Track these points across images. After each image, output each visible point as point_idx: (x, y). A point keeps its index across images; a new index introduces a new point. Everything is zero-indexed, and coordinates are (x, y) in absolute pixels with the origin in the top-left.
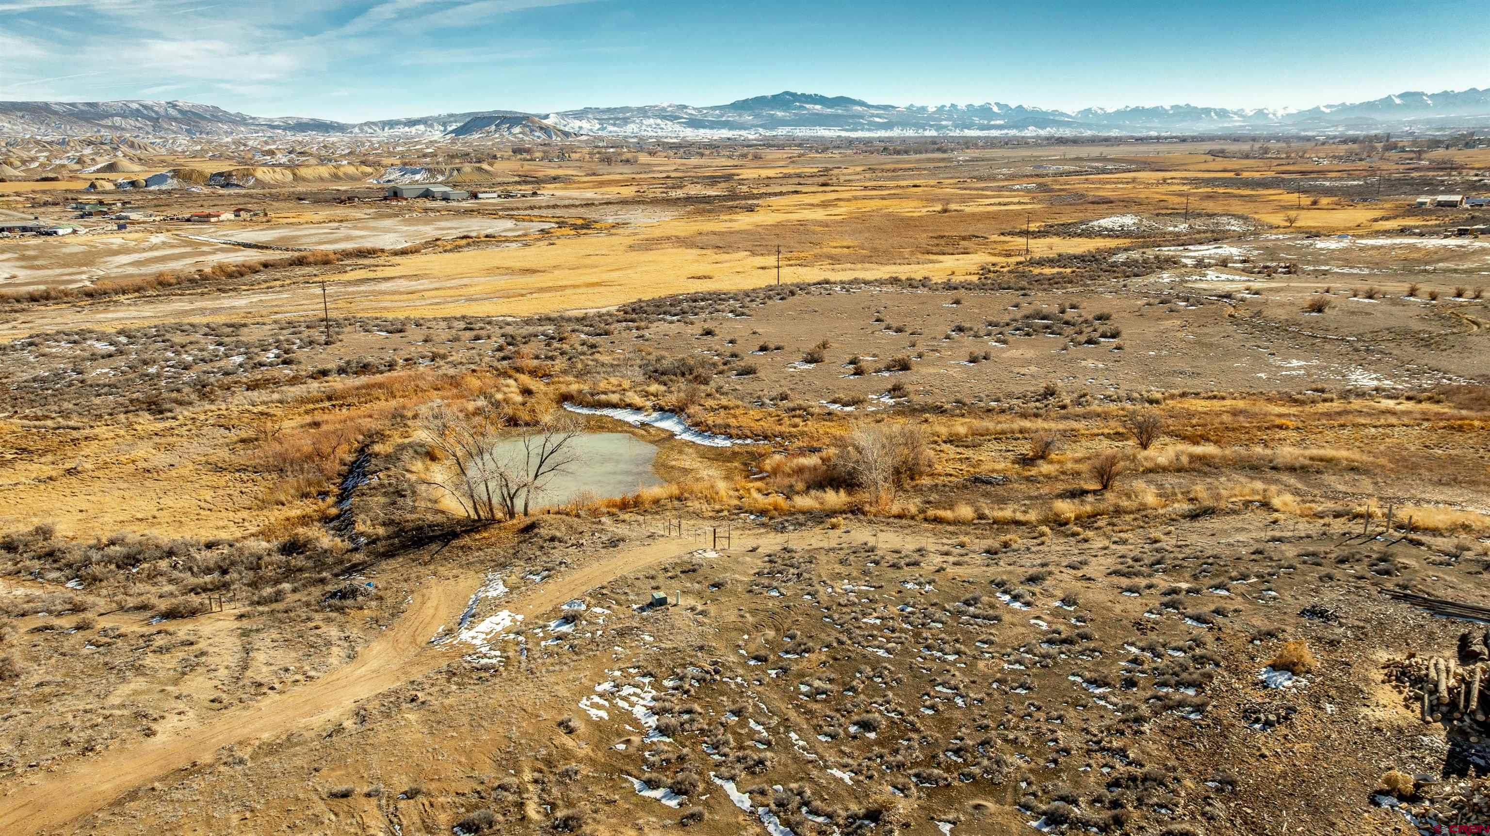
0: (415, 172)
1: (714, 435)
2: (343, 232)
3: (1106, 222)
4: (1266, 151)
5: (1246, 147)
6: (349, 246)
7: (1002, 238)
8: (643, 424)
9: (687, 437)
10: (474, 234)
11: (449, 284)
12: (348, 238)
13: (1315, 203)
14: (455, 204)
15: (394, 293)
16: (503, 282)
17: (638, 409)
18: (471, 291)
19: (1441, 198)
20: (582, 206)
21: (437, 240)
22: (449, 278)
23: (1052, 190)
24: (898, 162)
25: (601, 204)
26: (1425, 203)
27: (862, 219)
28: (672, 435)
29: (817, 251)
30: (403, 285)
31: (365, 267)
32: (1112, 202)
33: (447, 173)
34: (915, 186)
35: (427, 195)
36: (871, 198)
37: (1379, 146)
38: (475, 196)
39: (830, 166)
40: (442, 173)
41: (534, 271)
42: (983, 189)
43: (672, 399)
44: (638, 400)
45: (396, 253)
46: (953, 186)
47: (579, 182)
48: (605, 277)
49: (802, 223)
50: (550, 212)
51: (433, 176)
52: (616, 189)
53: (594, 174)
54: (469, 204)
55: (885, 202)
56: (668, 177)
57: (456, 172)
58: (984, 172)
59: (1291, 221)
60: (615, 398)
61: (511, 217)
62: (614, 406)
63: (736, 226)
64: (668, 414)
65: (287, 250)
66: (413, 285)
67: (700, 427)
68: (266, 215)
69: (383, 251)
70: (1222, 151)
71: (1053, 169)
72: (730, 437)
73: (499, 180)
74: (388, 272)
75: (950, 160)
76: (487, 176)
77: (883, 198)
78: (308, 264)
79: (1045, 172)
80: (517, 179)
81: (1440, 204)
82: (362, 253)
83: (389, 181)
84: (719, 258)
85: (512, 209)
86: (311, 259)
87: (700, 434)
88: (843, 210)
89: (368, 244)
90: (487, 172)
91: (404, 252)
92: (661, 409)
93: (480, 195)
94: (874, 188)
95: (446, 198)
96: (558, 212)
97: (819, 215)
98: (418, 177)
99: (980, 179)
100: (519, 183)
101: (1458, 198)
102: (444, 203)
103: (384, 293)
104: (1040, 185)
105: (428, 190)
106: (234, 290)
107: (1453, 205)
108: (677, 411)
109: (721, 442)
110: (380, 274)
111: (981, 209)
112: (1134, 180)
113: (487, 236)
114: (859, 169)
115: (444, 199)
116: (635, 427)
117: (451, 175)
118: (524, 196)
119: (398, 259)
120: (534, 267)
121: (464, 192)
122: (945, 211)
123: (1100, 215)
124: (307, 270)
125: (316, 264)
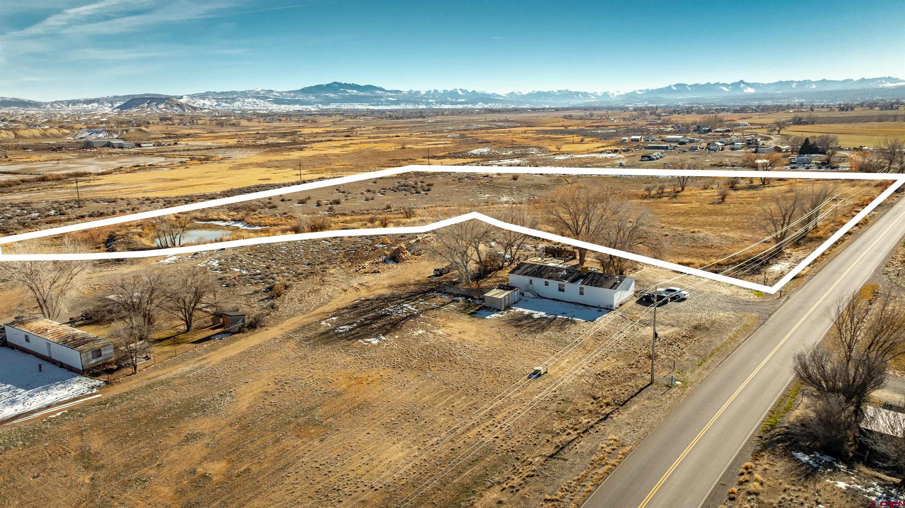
0: (98, 133)
1: (255, 226)
2: (62, 165)
3: (475, 151)
4: (592, 115)
5: (582, 113)
6: (70, 172)
7: (424, 160)
8: (227, 226)
9: (245, 228)
10: (142, 165)
11: (132, 186)
12: (66, 168)
13: (582, 140)
14: (127, 150)
15: (104, 191)
16: (161, 185)
17: (225, 221)
18: (145, 189)
19: (633, 137)
20: (204, 149)
21: (121, 168)
22: (131, 184)
23: (466, 137)
24: (394, 124)
25: (215, 148)
26: (625, 140)
27: (358, 153)
28: (238, 228)
29: (329, 167)
30: (108, 187)
31: (83, 181)
32: (489, 142)
33: (119, 133)
34: (397, 136)
35: (109, 145)
36: (370, 143)
38: (139, 145)
39: (355, 126)
40: (116, 132)
41: (178, 180)
42: (431, 137)
43: (239, 216)
44: (225, 217)
45: (99, 174)
47: (203, 137)
48: (216, 181)
49: (326, 155)
50: (186, 153)
51: (111, 135)
52: (225, 141)
53: (212, 132)
54: (136, 150)
55: (376, 145)
56: (258, 133)
57: (125, 132)
58: (438, 128)
59: (559, 149)
60: (215, 217)
61: (163, 156)
62: (215, 220)
63: (290, 157)
65: (31, 174)
66: (113, 187)
67: (250, 224)
68: (6, 157)
69: (90, 173)
71: (475, 126)
72: (261, 226)
73: (153, 136)
74: (97, 182)
75: (424, 122)
76: (144, 134)
77: (376, 143)
78: (49, 180)
80: (164, 136)
81: (633, 140)
82: (78, 175)
83: (82, 138)
84: (276, 171)
85: (163, 152)
86: (50, 178)
87: (250, 226)
88: (351, 149)
89: (82, 170)
90: (144, 131)
91: (103, 174)
92: (235, 220)
93: (142, 145)
94: (374, 138)
95: (121, 147)
96: (190, 153)
97: (338, 151)
98: (101, 135)
99: (434, 132)
100: (166, 138)
101: (639, 137)
102: (120, 149)
103: (98, 191)
104: (461, 135)
105: (109, 142)
106: (10, 192)
107: (637, 140)
108: (240, 220)
109: (257, 228)
110: (92, 183)
111: (424, 147)
112: (510, 131)
113: (149, 165)
114: (371, 128)
115: (120, 148)
117: (122, 134)
118: (169, 145)
119: (100, 177)
120: (178, 178)
121: (132, 143)
122: (403, 148)
123: (477, 148)
124: (49, 183)
125: (53, 180)
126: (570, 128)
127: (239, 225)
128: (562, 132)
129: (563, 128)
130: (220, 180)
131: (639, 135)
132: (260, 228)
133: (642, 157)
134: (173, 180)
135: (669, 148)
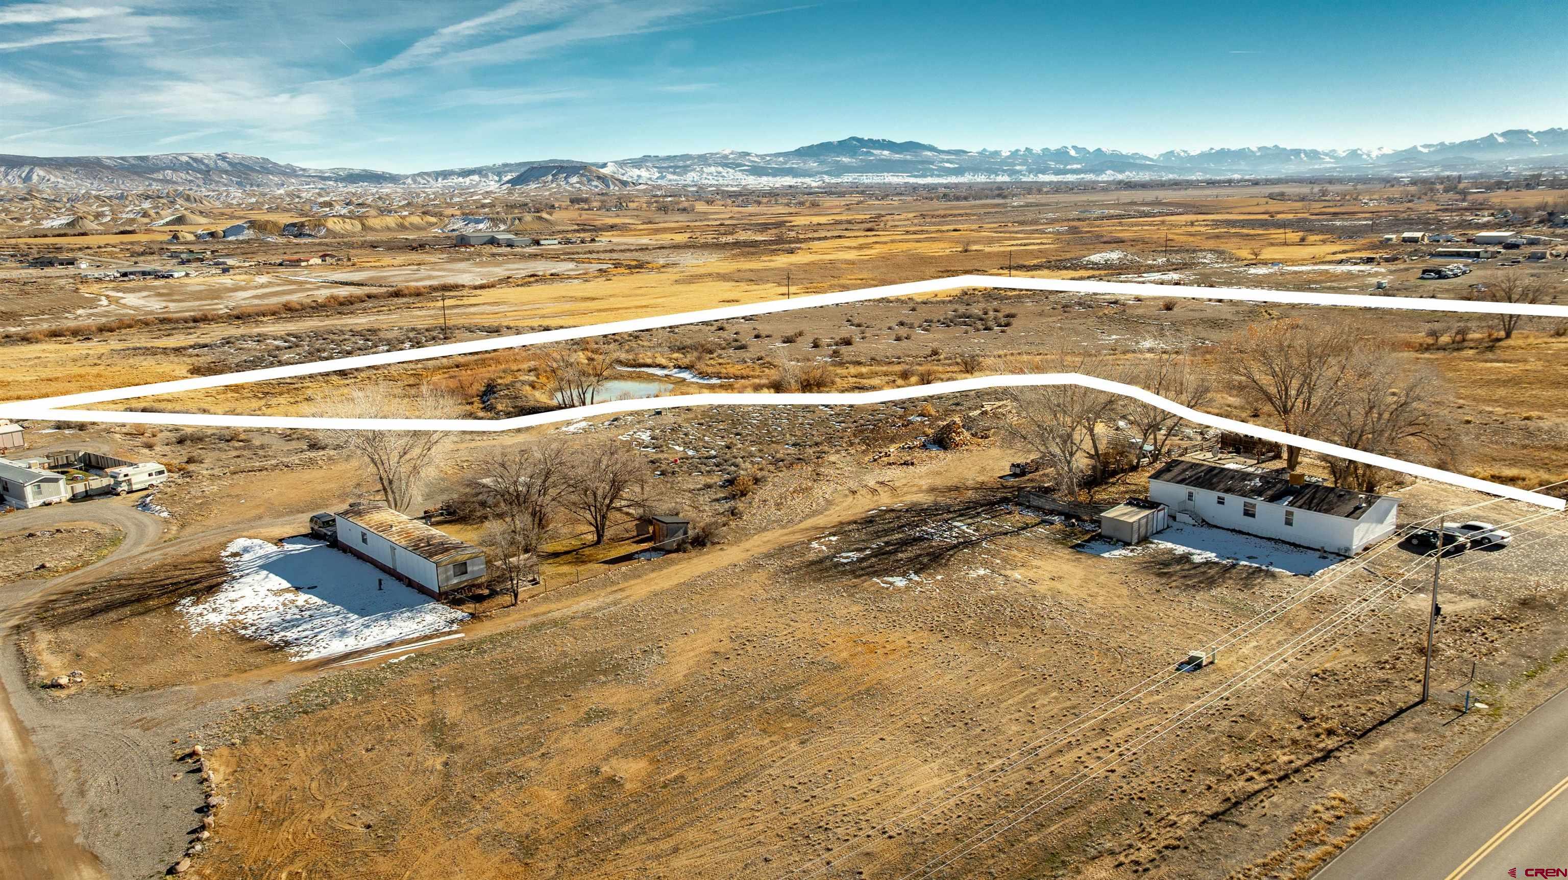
0: (478, 222)
1: (711, 378)
2: (423, 272)
3: (1096, 258)
4: (1324, 193)
5: (1305, 190)
6: (435, 283)
7: (1001, 271)
8: (666, 376)
9: (695, 380)
10: (540, 273)
11: (525, 308)
12: (430, 278)
13: (1303, 240)
14: (519, 249)
15: (482, 314)
16: (568, 306)
17: (664, 367)
18: (544, 312)
19: (1406, 235)
20: (636, 250)
21: (508, 278)
22: (523, 304)
24: (951, 208)
25: (653, 249)
26: (1390, 239)
28: (684, 380)
29: (836, 282)
30: (488, 309)
31: (452, 297)
32: (1123, 242)
33: (509, 223)
34: (955, 230)
35: (493, 241)
36: (907, 241)
37: (1440, 187)
38: (537, 243)
39: (883, 213)
40: (504, 222)
41: (594, 299)
42: (1016, 232)
43: (686, 361)
44: (663, 361)
45: (475, 288)
46: (992, 230)
47: (635, 230)
48: (652, 302)
49: (831, 262)
50: (608, 256)
51: (496, 225)
52: (669, 236)
53: (650, 223)
54: (533, 249)
55: (919, 245)
56: (721, 225)
57: (517, 222)
58: (1030, 216)
59: (1256, 255)
60: (649, 361)
61: (572, 260)
62: (649, 366)
63: (772, 265)
65: (381, 286)
66: (496, 309)
67: (703, 375)
68: (349, 260)
69: (463, 286)
70: (1282, 194)
71: (1098, 212)
72: (720, 378)
73: (559, 228)
74: (473, 301)
75: (1004, 206)
76: (546, 225)
77: (918, 241)
78: (404, 296)
79: (1086, 216)
80: (576, 227)
81: (1405, 240)
82: (446, 288)
83: (453, 230)
84: (748, 288)
85: (573, 253)
86: (406, 292)
87: (702, 378)
88: (875, 251)
89: (451, 280)
90: (546, 220)
91: (482, 287)
92: (679, 367)
93: (542, 242)
94: (915, 233)
95: (510, 245)
96: (615, 256)
97: (852, 255)
98: (481, 226)
99: (1022, 223)
100: (578, 231)
101: (1419, 235)
102: (509, 249)
103: (474, 314)
104: (1072, 228)
105: (493, 237)
106: (352, 313)
107: (1414, 240)
108: (688, 368)
109: (714, 381)
110: (466, 301)
111: (1002, 249)
112: (1163, 222)
113: (552, 275)
114: (911, 215)
115: (508, 246)
117: (512, 224)
118: (582, 242)
119: (478, 292)
120: (593, 296)
121: (527, 239)
122: (966, 251)
123: (1099, 252)
124: (405, 300)
125: (411, 295)
126: (1279, 216)
127: (686, 375)
128: (1263, 224)
130: (660, 300)
131: (1419, 231)
133: (1424, 272)
135: (1482, 255)
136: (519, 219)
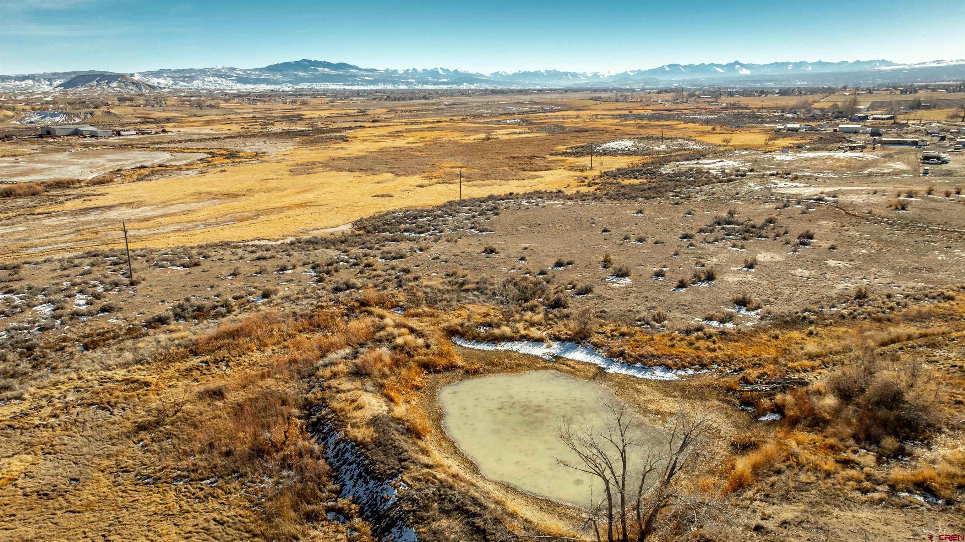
0: (53, 116)
2: (24, 166)
5: (613, 95)
7: (554, 158)
10: (148, 164)
13: (714, 129)
14: (103, 140)
15: (130, 221)
17: (539, 341)
19: (789, 126)
20: (212, 140)
21: (119, 170)
23: (535, 124)
25: (225, 138)
30: (128, 213)
31: (78, 197)
32: (587, 131)
33: (82, 116)
34: (438, 122)
35: (76, 133)
38: (118, 134)
40: (78, 116)
42: (486, 123)
45: (92, 183)
47: (189, 122)
50: (191, 145)
51: (71, 119)
52: (226, 127)
53: (195, 116)
54: (115, 140)
55: (435, 133)
56: (254, 117)
57: (89, 116)
59: (727, 142)
61: (165, 150)
62: (511, 339)
64: (568, 344)
66: (139, 212)
67: (623, 359)
69: (79, 181)
70: (600, 98)
73: (126, 121)
74: (102, 201)
75: (439, 104)
76: (115, 119)
78: (20, 196)
79: (510, 111)
80: (139, 120)
81: (789, 129)
83: (32, 122)
85: (161, 143)
86: (19, 191)
89: (61, 175)
90: (114, 114)
91: (99, 182)
93: (122, 133)
94: (413, 124)
95: (94, 135)
98: (57, 119)
100: (145, 123)
102: (94, 139)
103: (120, 222)
104: (523, 120)
105: (77, 129)
107: (796, 130)
108: (578, 340)
110: (97, 203)
113: (160, 166)
114: (384, 110)
115: (92, 136)
116: (550, 361)
117: (85, 117)
118: (157, 133)
119: (100, 189)
121: (108, 130)
122: (489, 139)
124: (20, 202)
125: (25, 195)
129: (626, 112)
132: (669, 376)
134: (228, 195)
136: (91, 114)
